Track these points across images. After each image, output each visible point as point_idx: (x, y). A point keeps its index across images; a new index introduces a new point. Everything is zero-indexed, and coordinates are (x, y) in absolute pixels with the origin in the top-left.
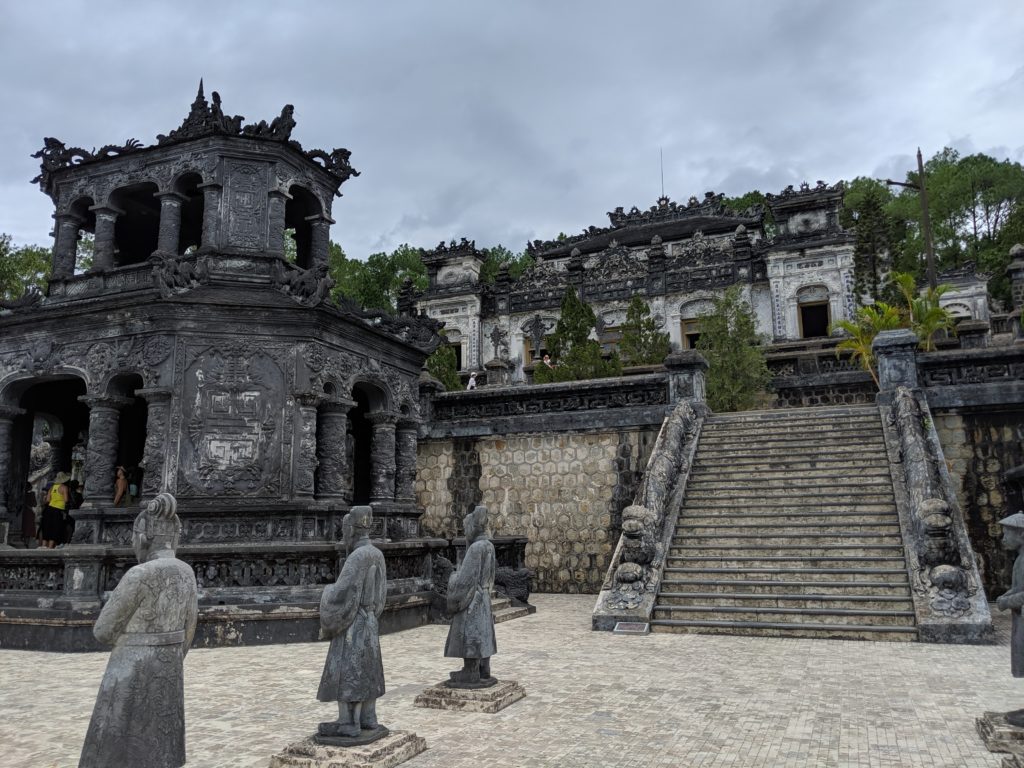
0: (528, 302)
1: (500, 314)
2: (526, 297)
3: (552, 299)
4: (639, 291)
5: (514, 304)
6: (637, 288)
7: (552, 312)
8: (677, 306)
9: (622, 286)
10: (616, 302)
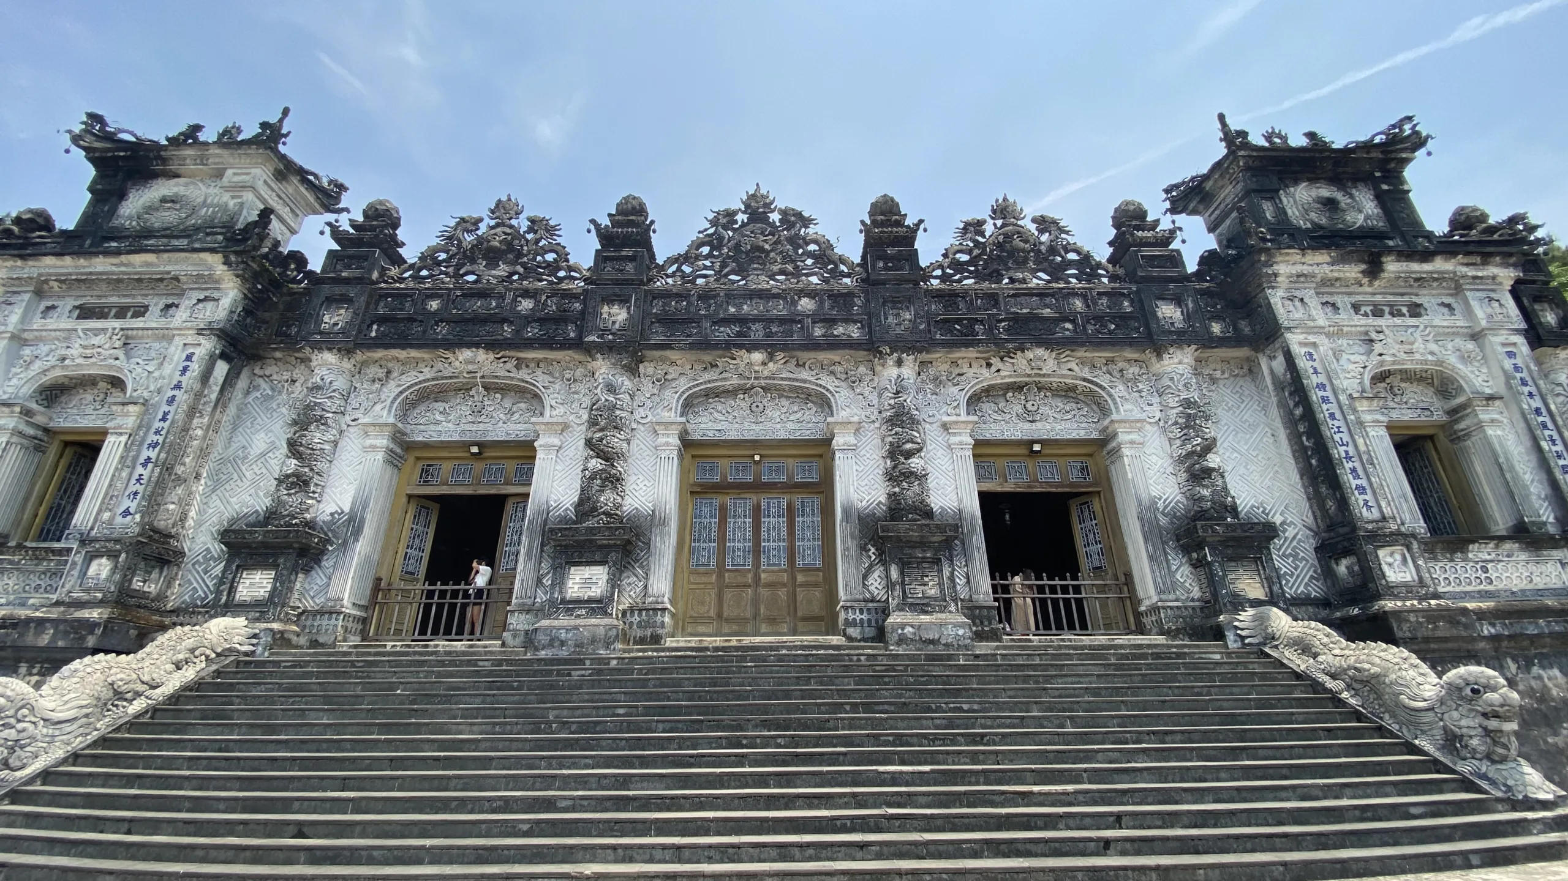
0: (439, 318)
1: (318, 347)
2: (434, 305)
3: (528, 319)
4: (839, 330)
5: (382, 320)
6: (831, 322)
7: (520, 364)
8: (958, 394)
9: (779, 309)
10: (757, 357)
